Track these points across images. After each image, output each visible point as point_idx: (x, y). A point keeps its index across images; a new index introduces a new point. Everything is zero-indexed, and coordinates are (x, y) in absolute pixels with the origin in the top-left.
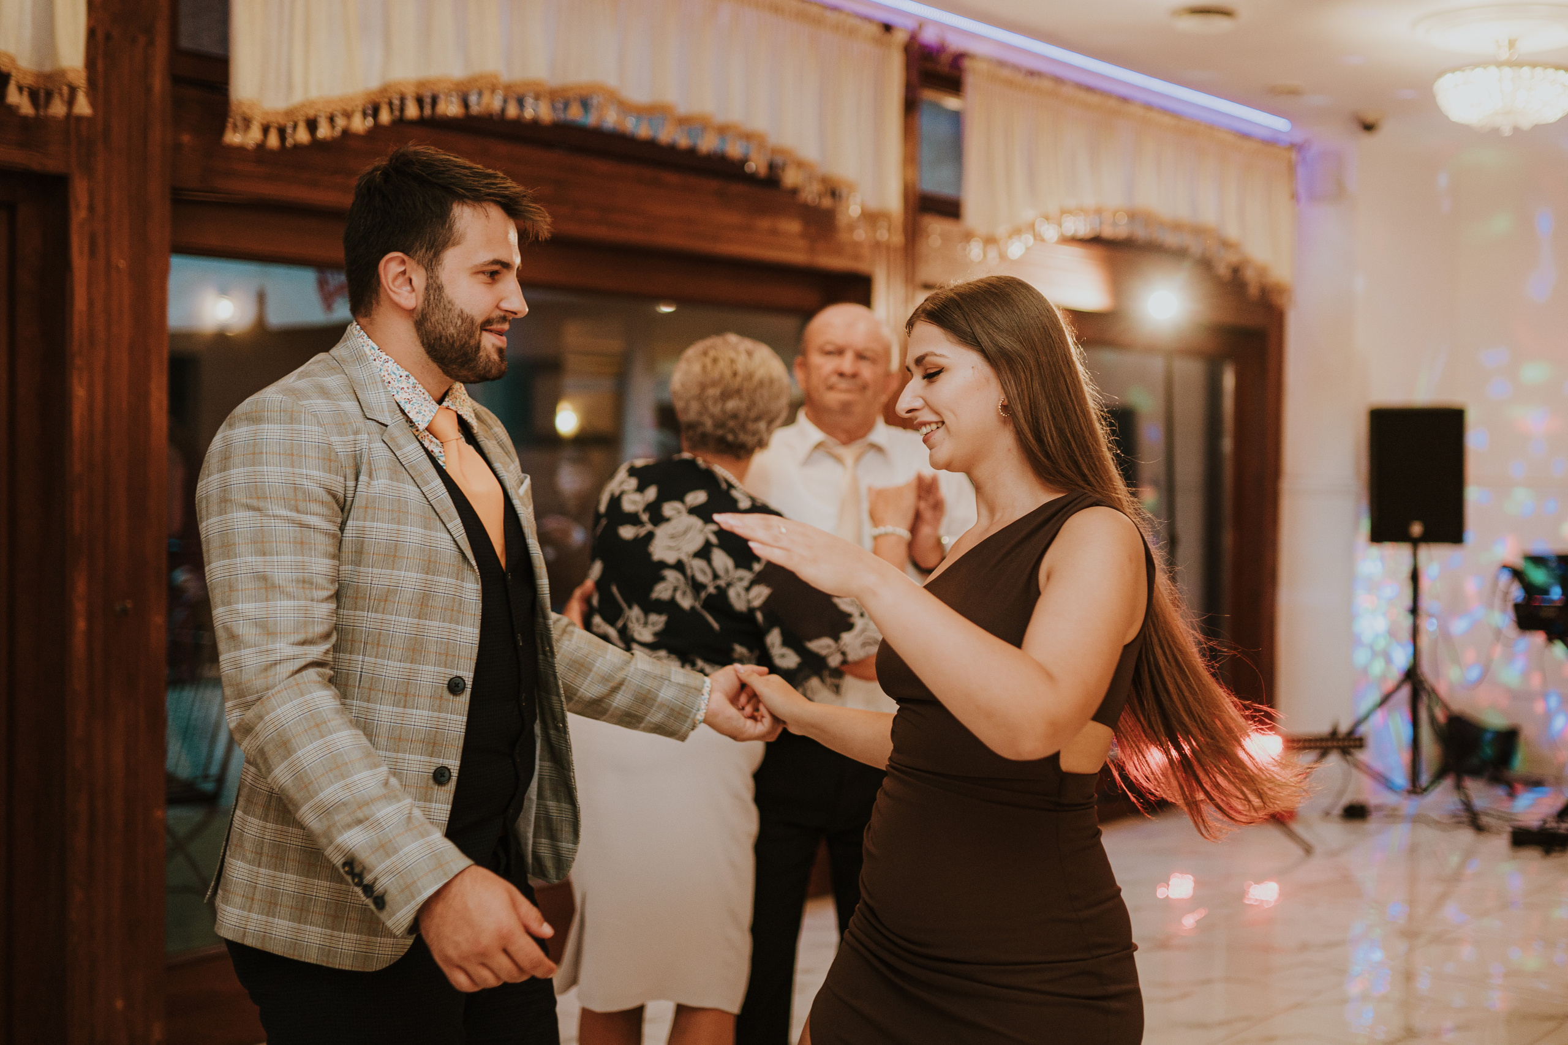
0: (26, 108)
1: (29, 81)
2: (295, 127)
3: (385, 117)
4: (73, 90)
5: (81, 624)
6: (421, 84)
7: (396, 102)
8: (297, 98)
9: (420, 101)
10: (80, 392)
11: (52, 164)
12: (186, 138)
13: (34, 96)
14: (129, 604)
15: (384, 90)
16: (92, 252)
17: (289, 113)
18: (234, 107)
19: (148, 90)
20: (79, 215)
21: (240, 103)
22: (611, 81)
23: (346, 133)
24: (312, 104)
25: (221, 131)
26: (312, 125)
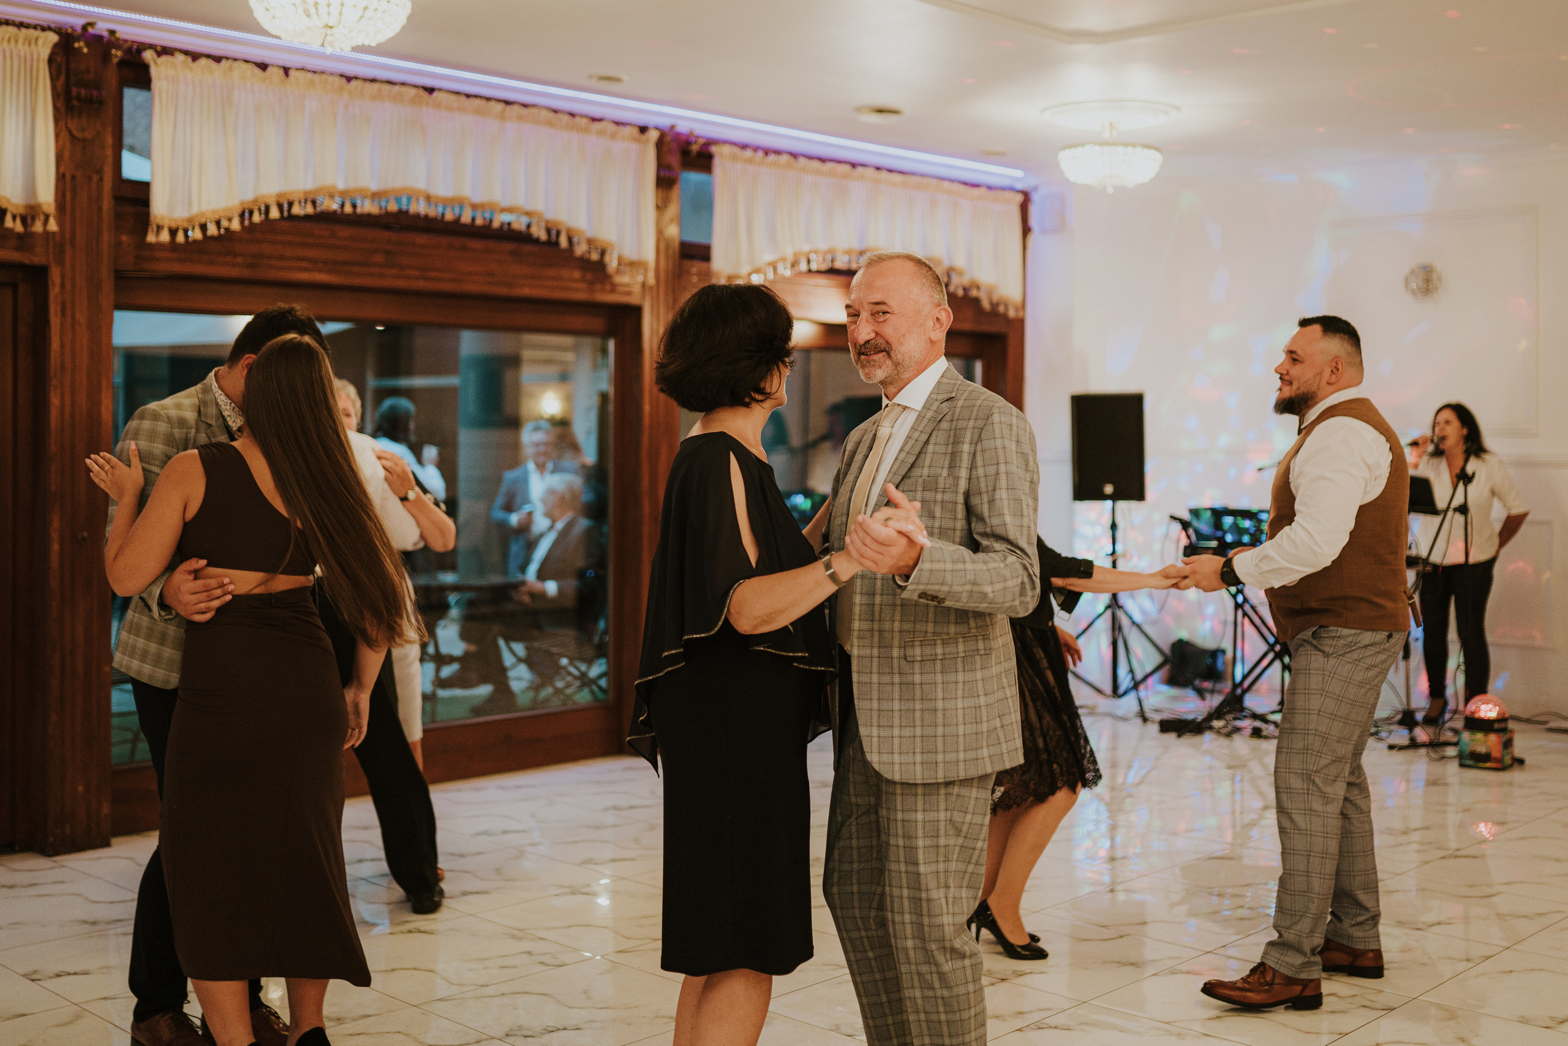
0: (19, 227)
1: (21, 211)
2: (193, 228)
3: (257, 218)
4: (47, 217)
5: (56, 547)
6: (279, 195)
7: (263, 208)
8: (195, 210)
9: (280, 206)
10: (55, 401)
11: (37, 260)
12: (124, 238)
13: (24, 220)
14: (85, 534)
15: (255, 201)
16: (63, 313)
17: (190, 220)
18: (152, 219)
19: (100, 209)
20: (54, 291)
21: (155, 217)
22: (421, 185)
23: (227, 230)
24: (203, 214)
25: (145, 233)
26: (203, 227)
